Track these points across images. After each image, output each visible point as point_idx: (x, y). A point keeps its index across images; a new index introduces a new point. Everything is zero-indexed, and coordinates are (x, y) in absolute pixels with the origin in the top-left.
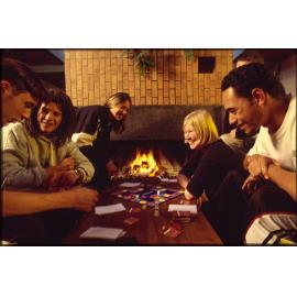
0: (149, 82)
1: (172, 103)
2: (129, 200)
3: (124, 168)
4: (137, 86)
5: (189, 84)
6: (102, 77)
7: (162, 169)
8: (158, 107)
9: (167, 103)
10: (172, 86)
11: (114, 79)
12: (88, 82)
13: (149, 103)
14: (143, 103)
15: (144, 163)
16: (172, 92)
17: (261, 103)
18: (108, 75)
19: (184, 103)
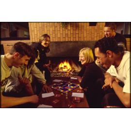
0: (67, 30)
1: (77, 40)
2: (56, 90)
3: (56, 68)
4: (61, 33)
5: (85, 31)
6: (45, 28)
7: (73, 68)
8: (71, 42)
9: (75, 40)
10: (77, 32)
11: (51, 29)
12: (39, 31)
13: (67, 40)
14: (64, 40)
15: (65, 66)
16: (77, 35)
17: (110, 56)
18: (48, 27)
19: (82, 40)
